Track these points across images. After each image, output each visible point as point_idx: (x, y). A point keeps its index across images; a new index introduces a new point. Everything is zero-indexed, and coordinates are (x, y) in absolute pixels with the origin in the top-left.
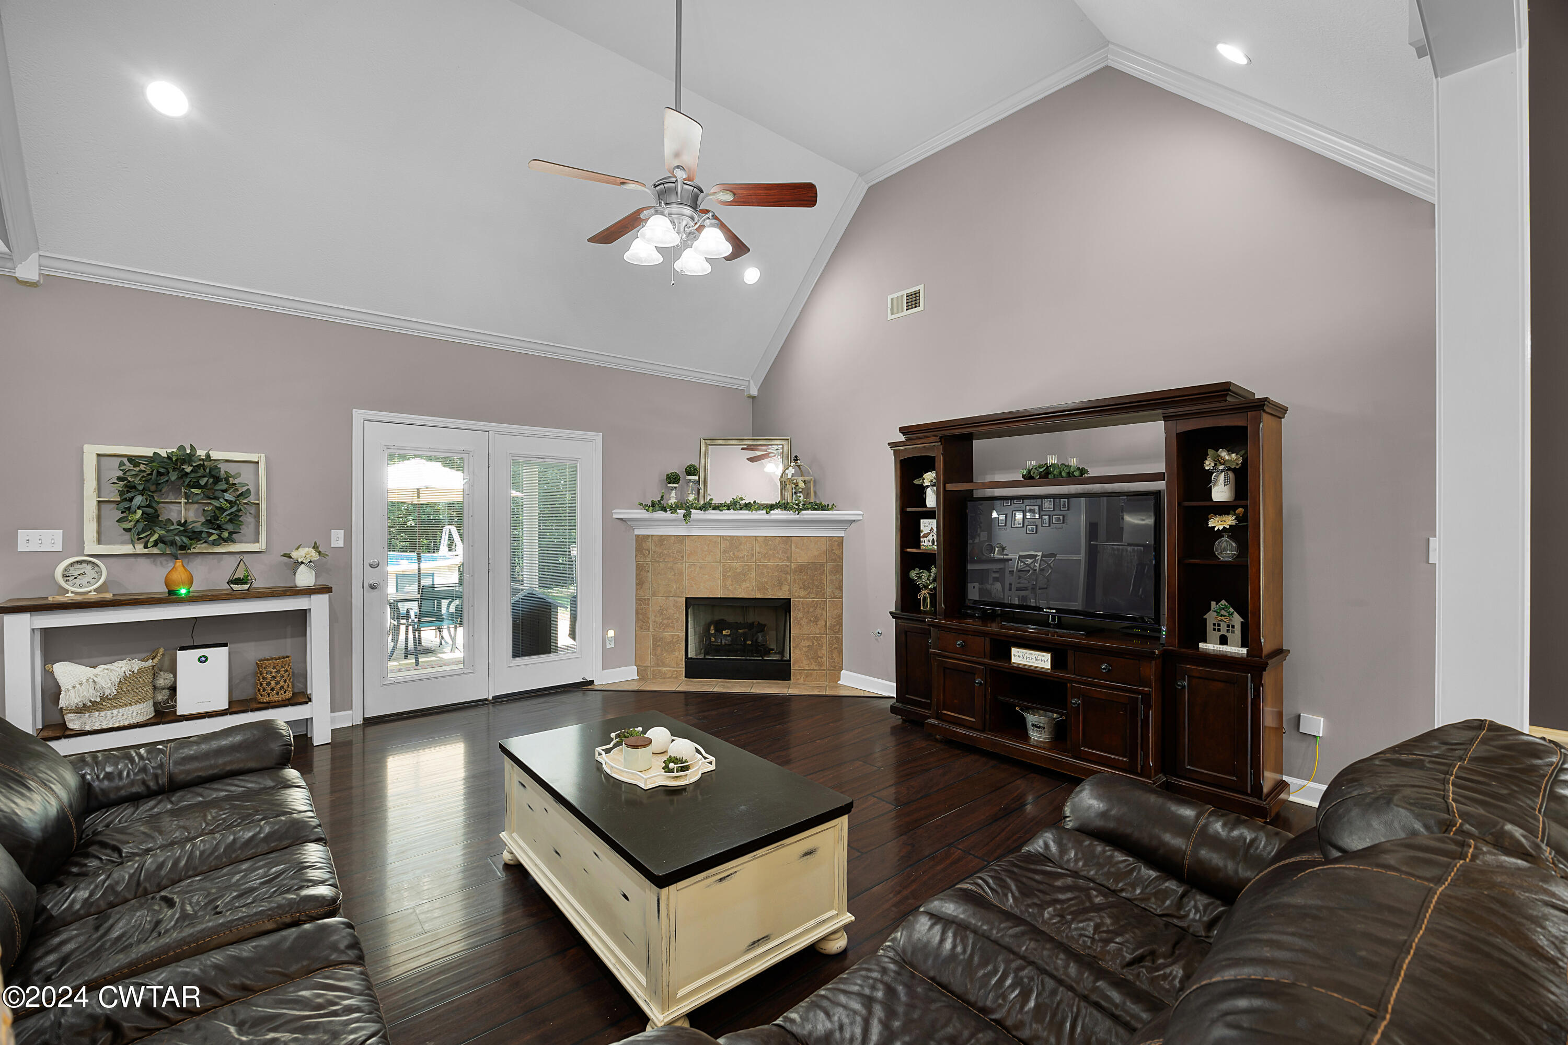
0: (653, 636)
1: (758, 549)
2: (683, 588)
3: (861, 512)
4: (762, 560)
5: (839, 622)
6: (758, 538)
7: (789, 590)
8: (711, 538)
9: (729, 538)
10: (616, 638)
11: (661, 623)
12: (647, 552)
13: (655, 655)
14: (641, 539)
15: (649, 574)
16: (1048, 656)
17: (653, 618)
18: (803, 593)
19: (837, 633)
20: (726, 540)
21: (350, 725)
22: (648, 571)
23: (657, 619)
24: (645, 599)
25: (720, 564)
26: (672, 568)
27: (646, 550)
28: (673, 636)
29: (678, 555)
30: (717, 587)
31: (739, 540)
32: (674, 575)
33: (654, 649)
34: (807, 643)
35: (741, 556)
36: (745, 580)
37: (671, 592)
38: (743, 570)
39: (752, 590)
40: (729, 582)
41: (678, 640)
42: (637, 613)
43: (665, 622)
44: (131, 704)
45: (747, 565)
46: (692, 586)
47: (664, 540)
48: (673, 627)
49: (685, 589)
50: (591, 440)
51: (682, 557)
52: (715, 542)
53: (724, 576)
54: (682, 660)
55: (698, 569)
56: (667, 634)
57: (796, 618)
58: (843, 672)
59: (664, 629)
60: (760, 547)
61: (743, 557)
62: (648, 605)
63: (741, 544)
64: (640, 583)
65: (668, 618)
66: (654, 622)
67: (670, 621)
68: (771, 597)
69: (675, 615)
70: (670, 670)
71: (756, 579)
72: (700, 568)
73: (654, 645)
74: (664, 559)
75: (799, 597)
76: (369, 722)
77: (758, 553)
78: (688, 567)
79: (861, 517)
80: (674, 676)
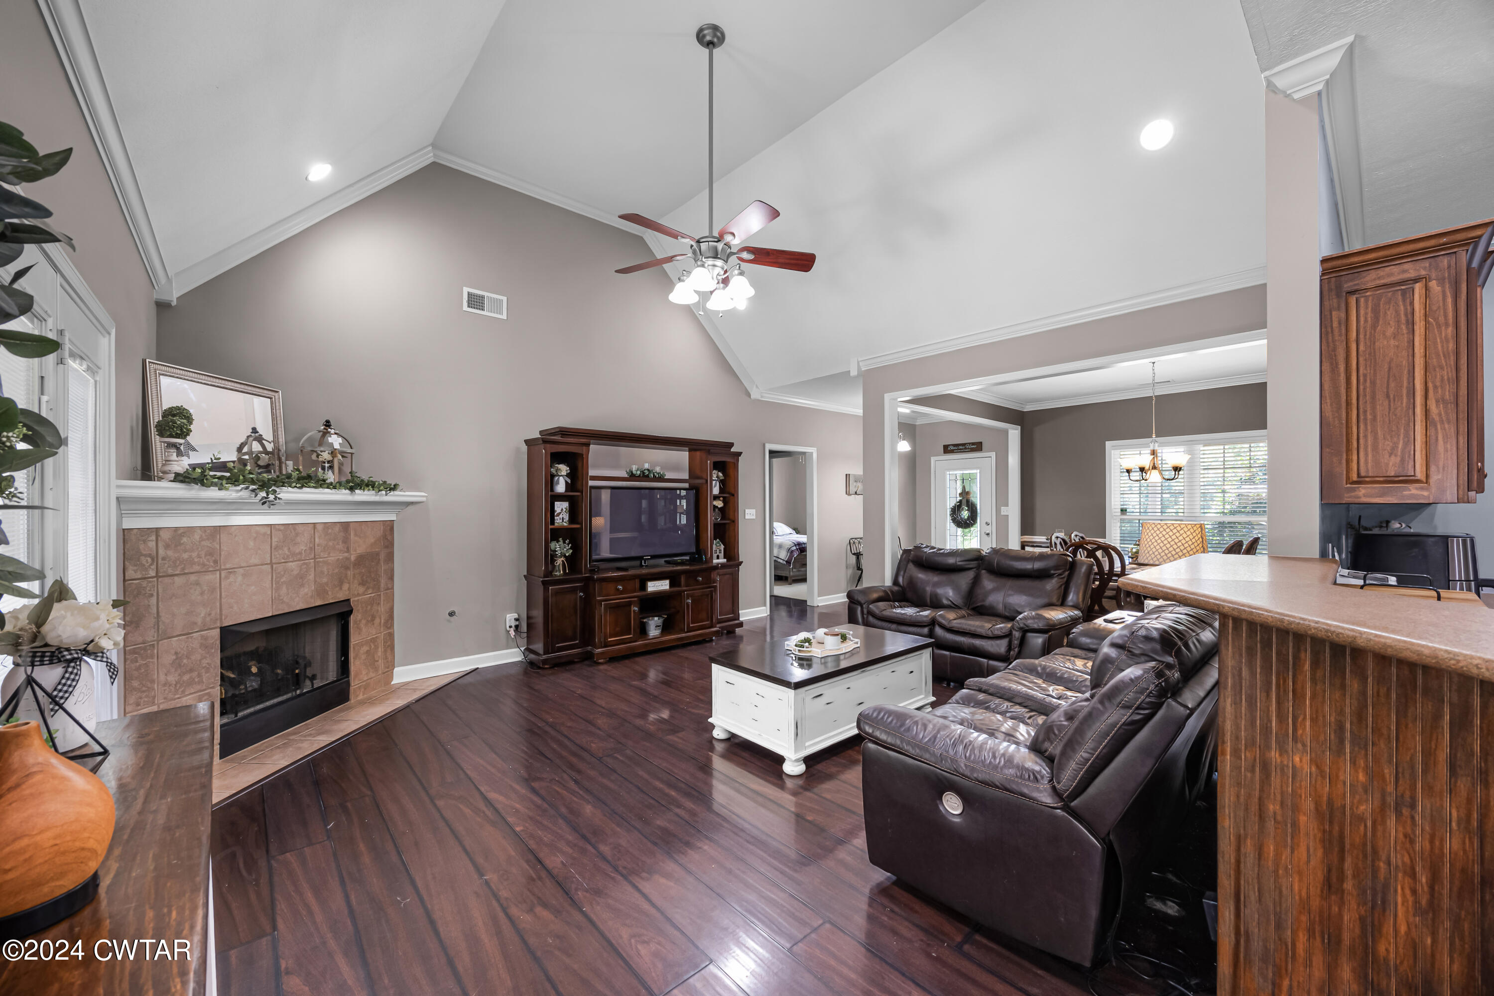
1: (317, 540)
2: (215, 612)
3: (423, 494)
4: (322, 554)
5: (391, 617)
6: (317, 525)
7: (349, 589)
8: (257, 528)
9: (282, 528)
11: (176, 683)
12: (149, 560)
15: (153, 600)
16: (667, 582)
17: (162, 676)
18: (361, 590)
19: (389, 628)
20: (280, 530)
22: (152, 595)
23: (169, 677)
24: (145, 649)
25: (271, 567)
26: (197, 583)
27: (145, 556)
29: (208, 560)
30: (267, 600)
31: (295, 529)
32: (202, 593)
34: (365, 648)
35: (297, 551)
36: (302, 586)
37: (195, 623)
38: (300, 570)
39: (311, 597)
40: (282, 592)
43: (186, 678)
45: (305, 564)
46: (231, 606)
47: (182, 535)
48: (200, 685)
49: (220, 612)
51: (215, 562)
52: (265, 534)
53: (276, 582)
55: (240, 578)
57: (355, 622)
58: (396, 670)
59: (183, 692)
60: (319, 537)
61: (300, 553)
62: (149, 656)
63: (297, 535)
65: (191, 670)
66: (165, 685)
67: (195, 674)
69: (204, 663)
71: (315, 581)
72: (242, 575)
74: (182, 569)
75: (358, 595)
77: (318, 545)
78: (225, 577)
79: (424, 499)
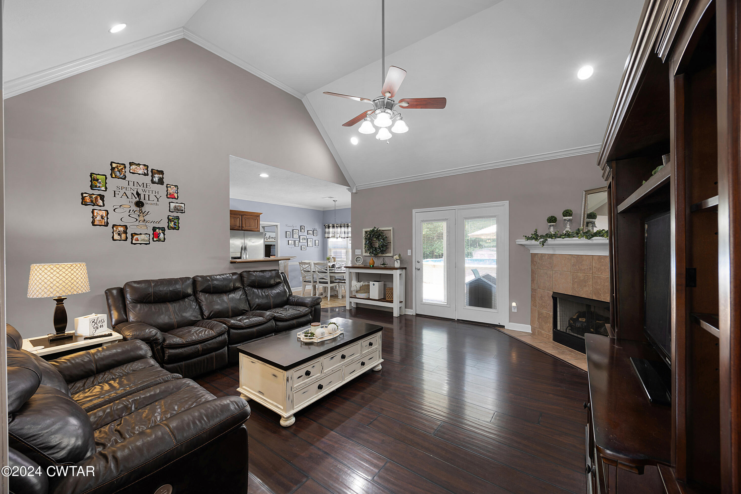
0: (538, 311)
1: (594, 264)
2: (551, 286)
6: (594, 257)
8: (566, 255)
9: (576, 256)
10: (517, 307)
11: (541, 304)
12: (536, 263)
13: (539, 322)
14: (534, 255)
15: (537, 276)
17: (538, 301)
21: (412, 314)
22: (536, 274)
23: (540, 302)
24: (535, 289)
25: (571, 273)
26: (546, 273)
27: (535, 261)
28: (547, 313)
29: (549, 266)
30: (569, 288)
31: (582, 258)
32: (547, 277)
33: (538, 319)
35: (583, 268)
36: (585, 286)
37: (546, 287)
38: (584, 278)
39: (590, 293)
40: (576, 286)
41: (549, 317)
42: (532, 296)
43: (543, 304)
44: (363, 293)
45: (587, 276)
46: (556, 285)
47: (543, 257)
48: (547, 308)
49: (553, 287)
50: (503, 205)
51: (552, 267)
52: (568, 258)
53: (573, 281)
54: (551, 329)
55: (559, 275)
56: (544, 311)
59: (543, 308)
61: (585, 270)
62: (536, 293)
63: (583, 260)
64: (533, 280)
65: (545, 303)
68: (603, 300)
69: (548, 301)
70: (545, 333)
71: (593, 286)
72: (560, 274)
73: (538, 316)
74: (543, 268)
76: (417, 315)
77: (595, 267)
78: (554, 273)
80: (547, 337)
